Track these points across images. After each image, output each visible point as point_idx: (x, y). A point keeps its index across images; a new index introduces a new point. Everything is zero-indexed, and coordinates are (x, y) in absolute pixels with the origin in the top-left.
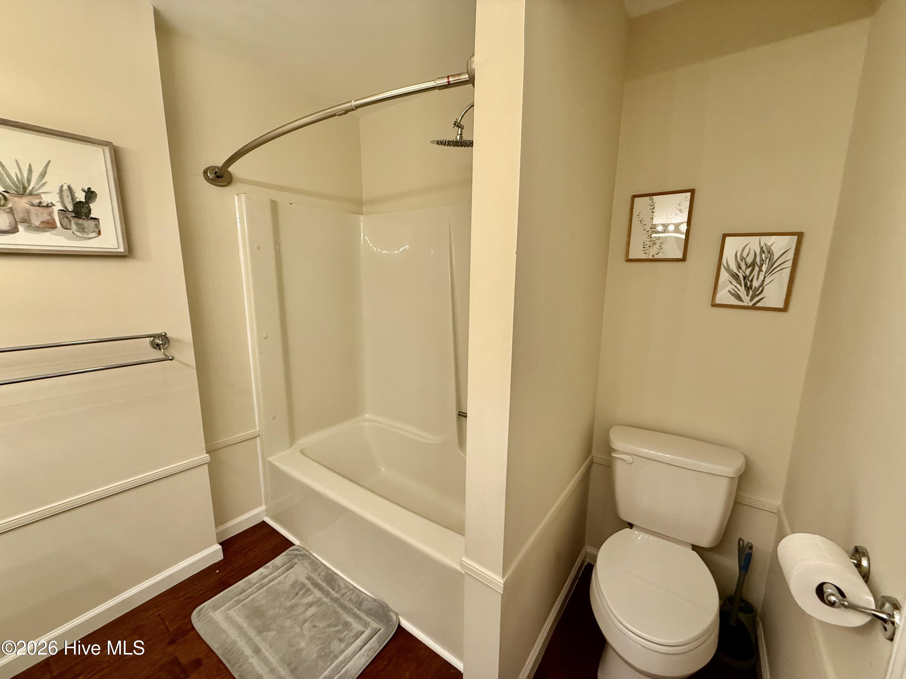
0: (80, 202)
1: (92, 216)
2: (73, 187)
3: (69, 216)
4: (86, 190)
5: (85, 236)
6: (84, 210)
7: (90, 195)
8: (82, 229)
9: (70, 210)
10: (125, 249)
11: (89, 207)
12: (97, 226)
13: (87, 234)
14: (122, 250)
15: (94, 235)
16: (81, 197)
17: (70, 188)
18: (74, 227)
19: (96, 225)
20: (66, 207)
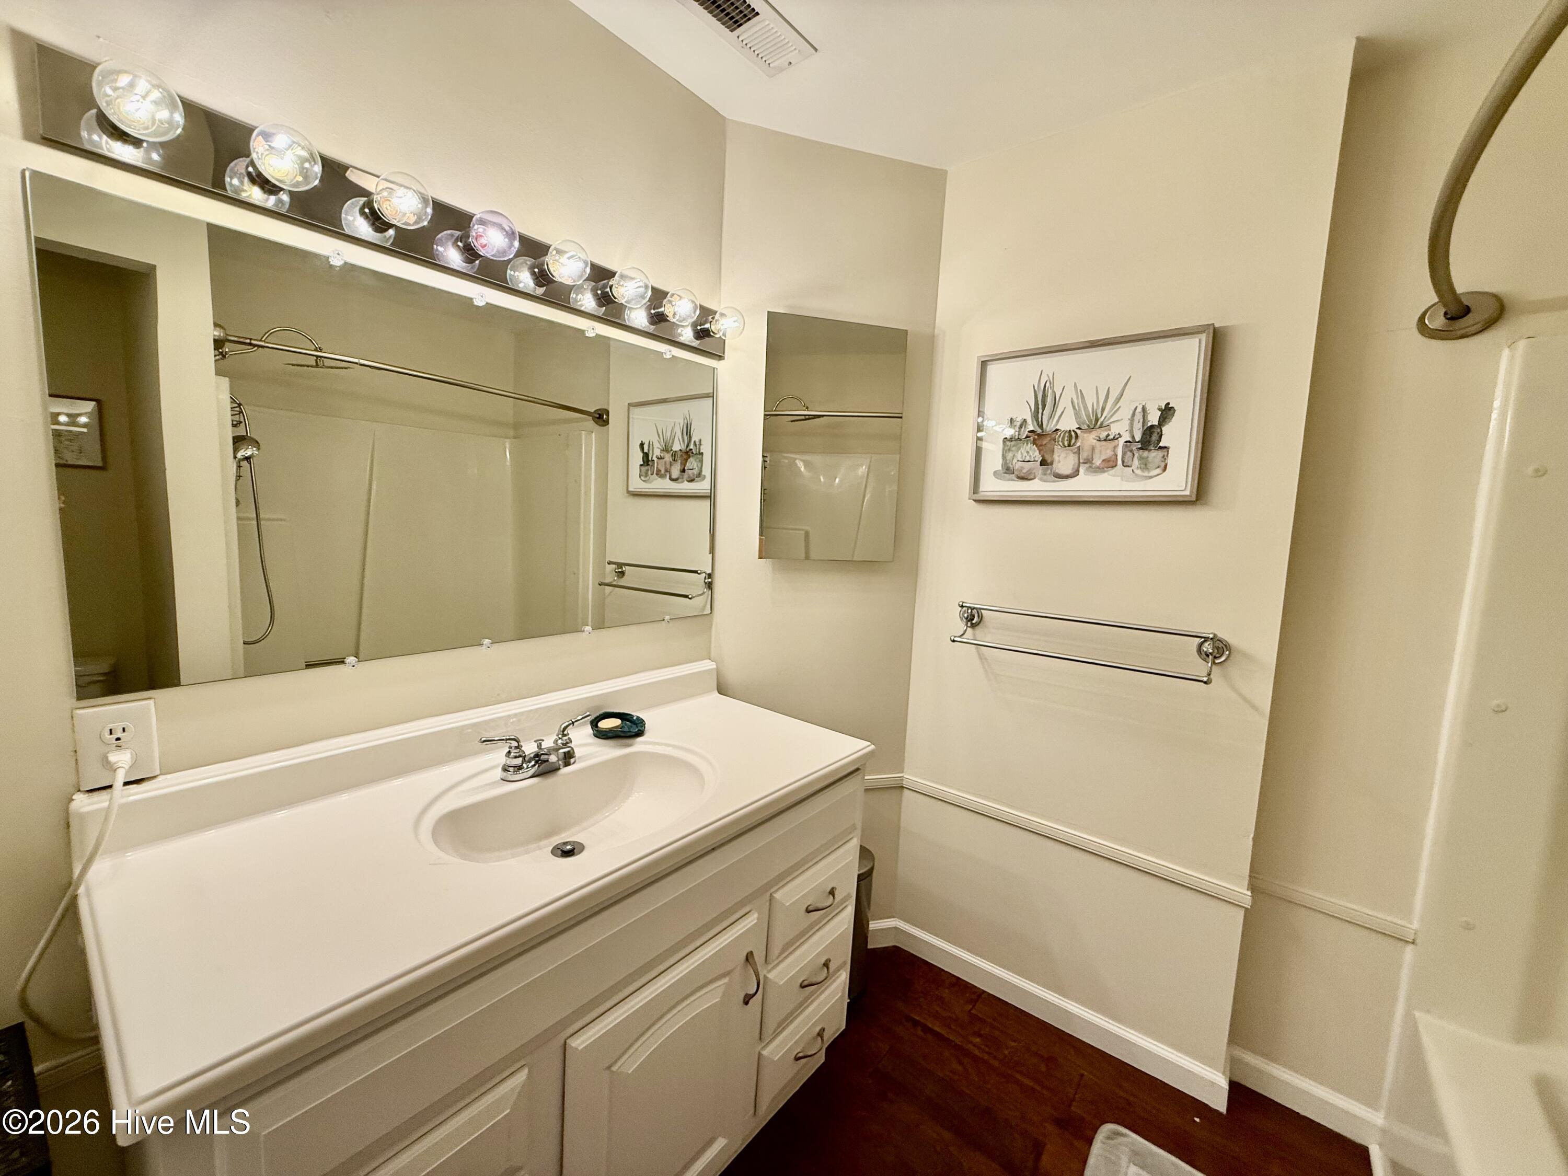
0: (1152, 426)
1: (1161, 444)
2: (1148, 407)
3: (1134, 448)
4: (1163, 408)
5: (1146, 474)
6: (1155, 437)
7: (1167, 412)
8: (1145, 465)
9: (1137, 440)
10: (1191, 492)
11: (1161, 431)
12: (1164, 458)
13: (1149, 471)
14: (1187, 493)
15: (1158, 471)
16: (1154, 419)
17: (1144, 409)
18: (1136, 462)
19: (1164, 456)
20: (1133, 437)
